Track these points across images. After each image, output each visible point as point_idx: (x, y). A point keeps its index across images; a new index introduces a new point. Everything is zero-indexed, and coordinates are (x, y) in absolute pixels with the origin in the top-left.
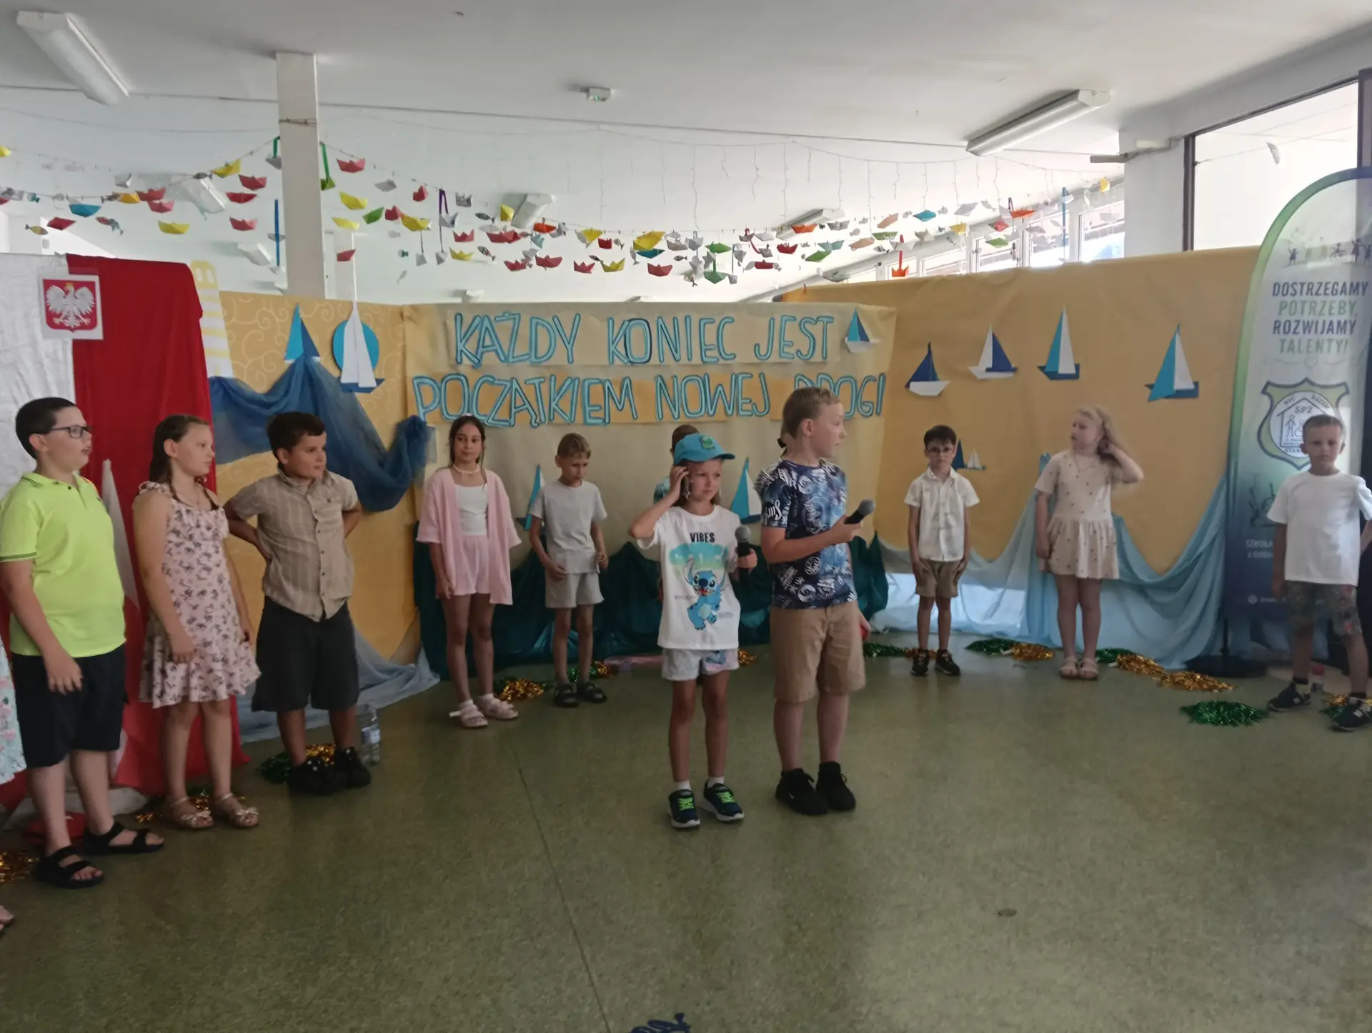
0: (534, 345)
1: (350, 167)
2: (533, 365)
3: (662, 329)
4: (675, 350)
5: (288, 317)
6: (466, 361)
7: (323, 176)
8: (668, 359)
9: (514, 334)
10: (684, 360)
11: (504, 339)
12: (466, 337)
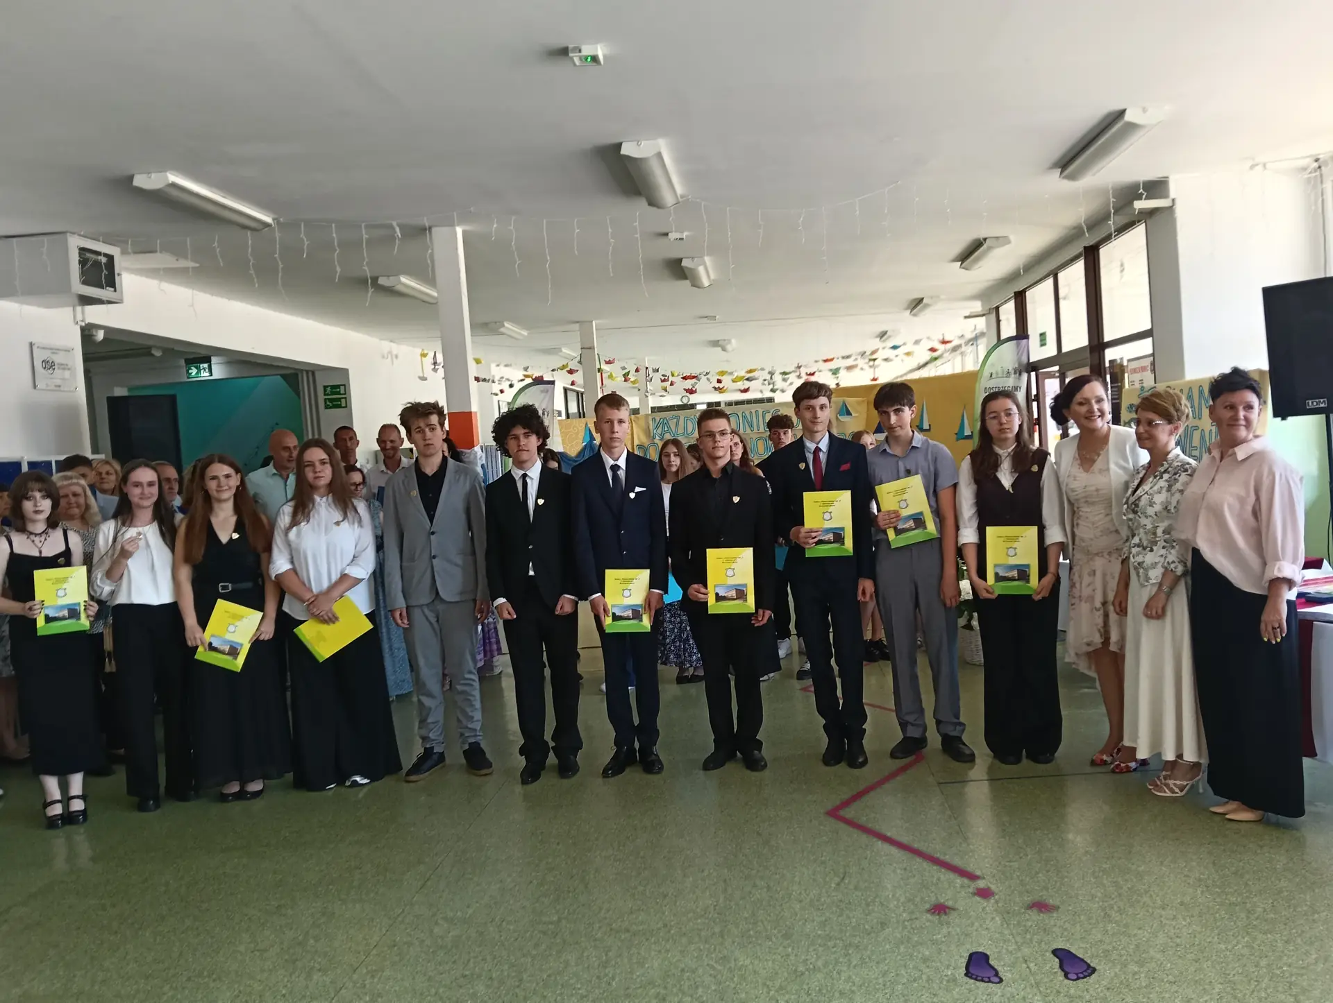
0: (685, 428)
1: (608, 362)
2: (686, 437)
3: (744, 417)
4: (751, 426)
5: (584, 426)
6: (657, 438)
7: (598, 366)
8: (748, 431)
9: (677, 425)
10: (756, 430)
11: (673, 427)
12: (657, 428)
